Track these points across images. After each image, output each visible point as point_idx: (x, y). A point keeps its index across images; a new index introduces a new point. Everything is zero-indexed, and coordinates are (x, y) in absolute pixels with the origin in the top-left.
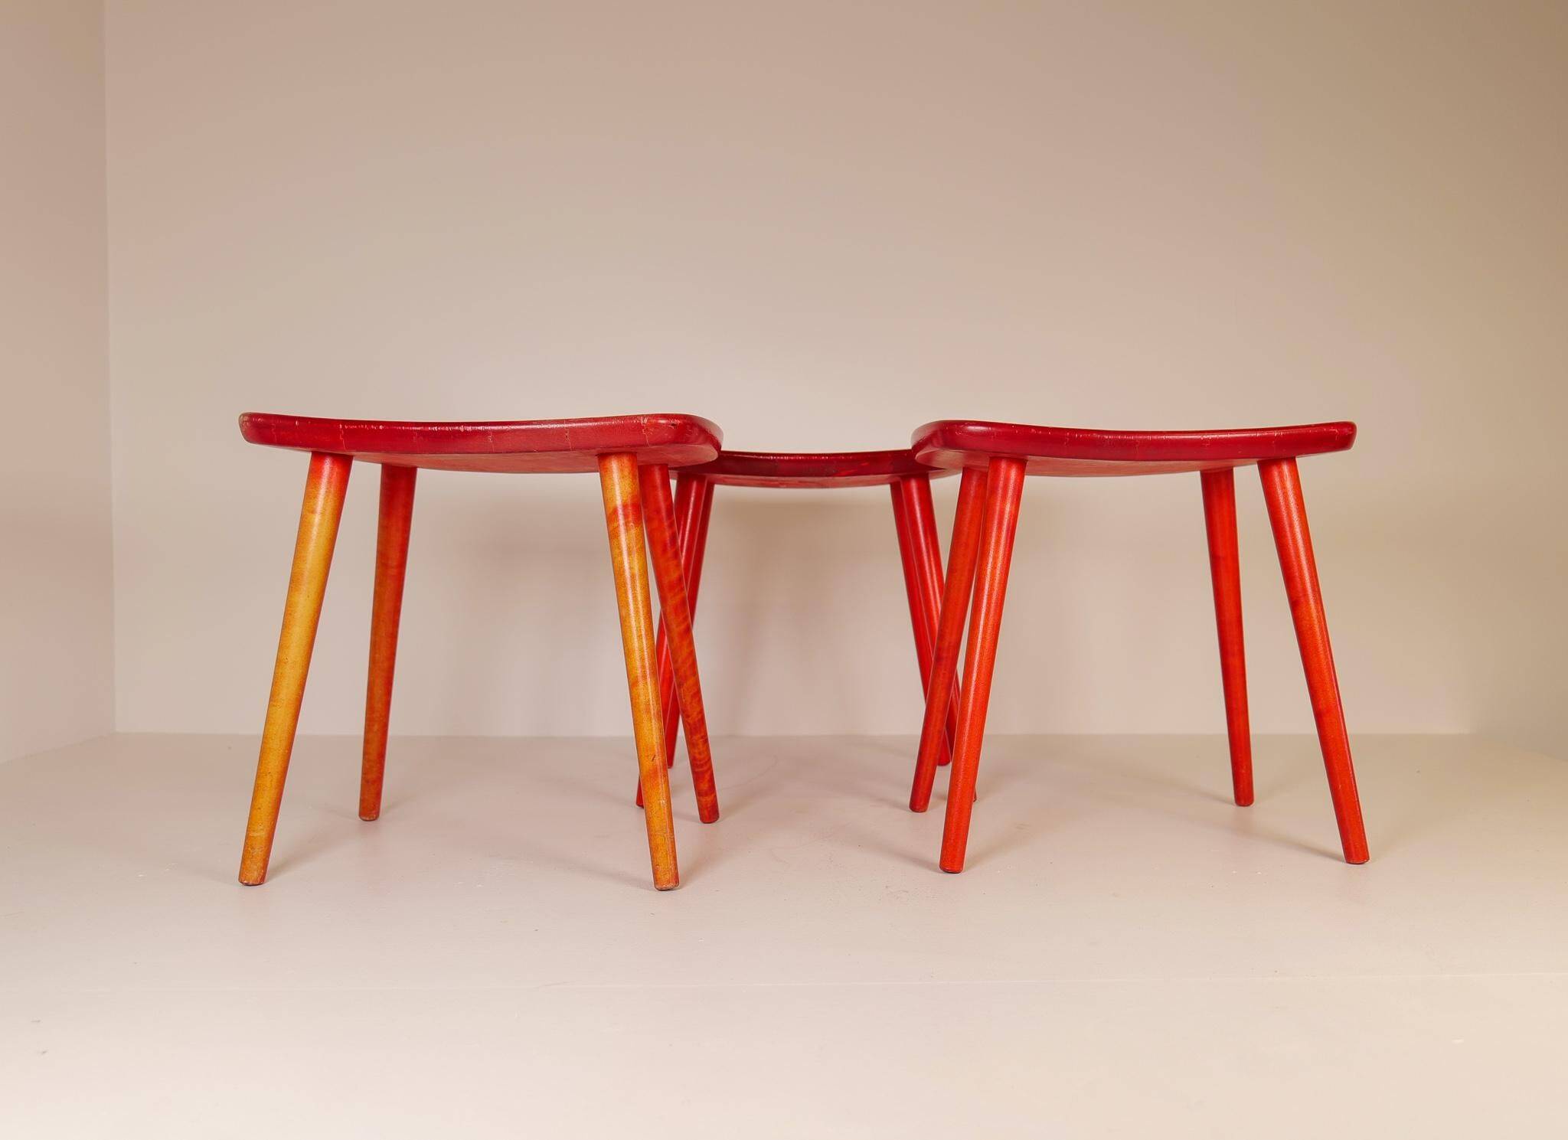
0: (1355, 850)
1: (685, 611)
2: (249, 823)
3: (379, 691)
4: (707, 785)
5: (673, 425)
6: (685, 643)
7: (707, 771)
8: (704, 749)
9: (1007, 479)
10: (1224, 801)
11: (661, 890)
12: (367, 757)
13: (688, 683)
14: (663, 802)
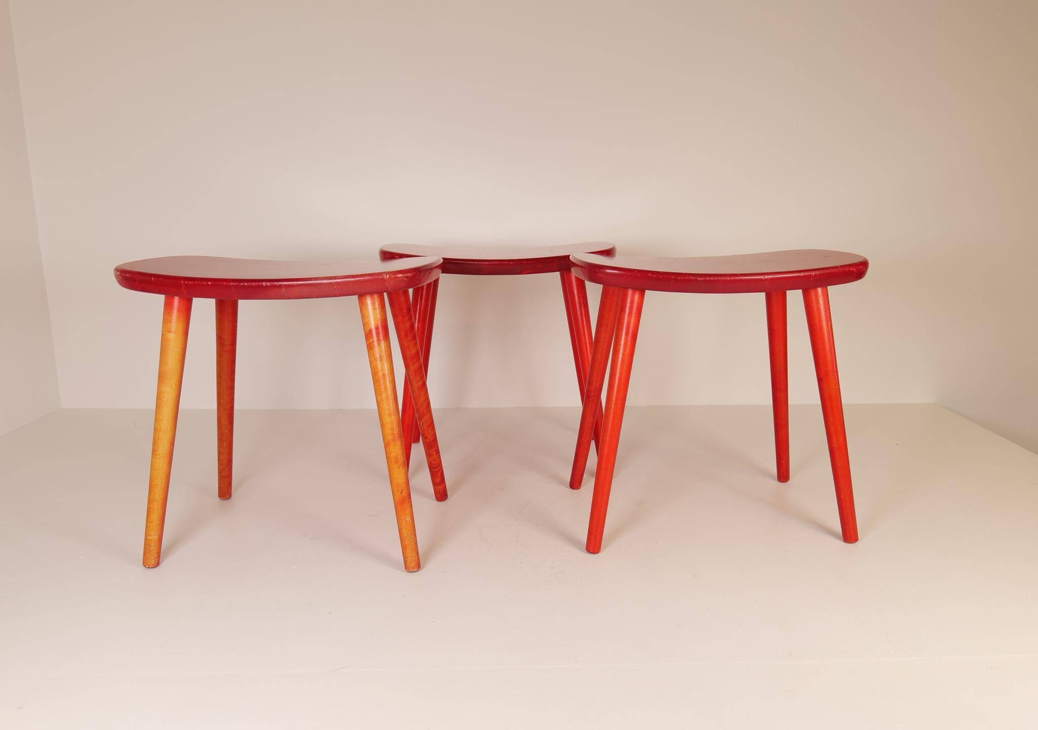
0: (849, 534)
1: (422, 372)
2: (146, 531)
3: (225, 422)
4: (439, 479)
5: (407, 277)
6: (422, 393)
7: (439, 470)
8: (437, 457)
9: (632, 302)
10: (771, 476)
11: (410, 572)
12: (220, 462)
13: (425, 417)
14: (409, 519)
